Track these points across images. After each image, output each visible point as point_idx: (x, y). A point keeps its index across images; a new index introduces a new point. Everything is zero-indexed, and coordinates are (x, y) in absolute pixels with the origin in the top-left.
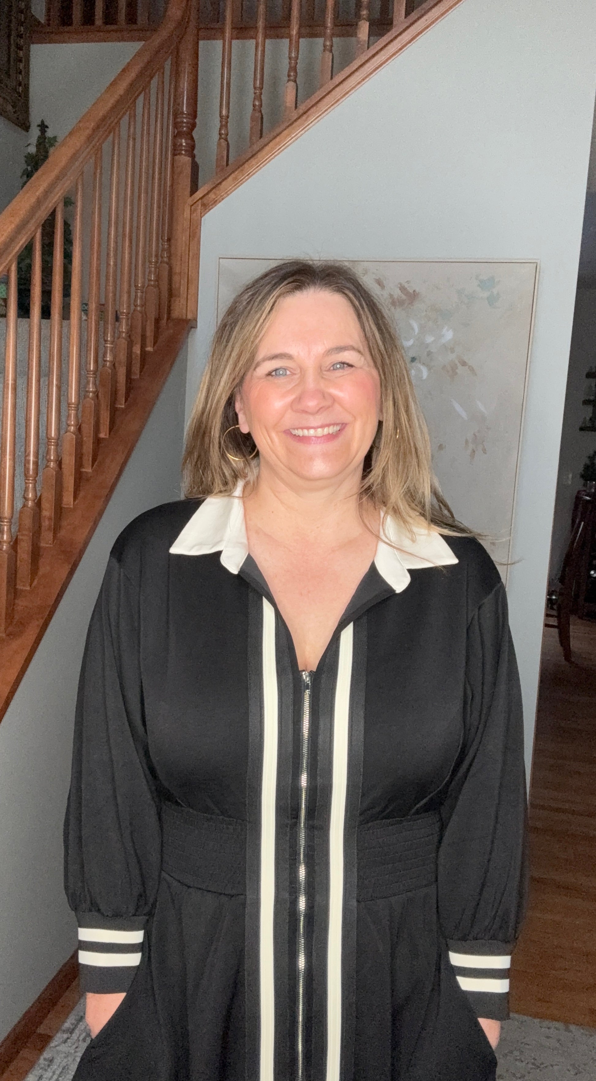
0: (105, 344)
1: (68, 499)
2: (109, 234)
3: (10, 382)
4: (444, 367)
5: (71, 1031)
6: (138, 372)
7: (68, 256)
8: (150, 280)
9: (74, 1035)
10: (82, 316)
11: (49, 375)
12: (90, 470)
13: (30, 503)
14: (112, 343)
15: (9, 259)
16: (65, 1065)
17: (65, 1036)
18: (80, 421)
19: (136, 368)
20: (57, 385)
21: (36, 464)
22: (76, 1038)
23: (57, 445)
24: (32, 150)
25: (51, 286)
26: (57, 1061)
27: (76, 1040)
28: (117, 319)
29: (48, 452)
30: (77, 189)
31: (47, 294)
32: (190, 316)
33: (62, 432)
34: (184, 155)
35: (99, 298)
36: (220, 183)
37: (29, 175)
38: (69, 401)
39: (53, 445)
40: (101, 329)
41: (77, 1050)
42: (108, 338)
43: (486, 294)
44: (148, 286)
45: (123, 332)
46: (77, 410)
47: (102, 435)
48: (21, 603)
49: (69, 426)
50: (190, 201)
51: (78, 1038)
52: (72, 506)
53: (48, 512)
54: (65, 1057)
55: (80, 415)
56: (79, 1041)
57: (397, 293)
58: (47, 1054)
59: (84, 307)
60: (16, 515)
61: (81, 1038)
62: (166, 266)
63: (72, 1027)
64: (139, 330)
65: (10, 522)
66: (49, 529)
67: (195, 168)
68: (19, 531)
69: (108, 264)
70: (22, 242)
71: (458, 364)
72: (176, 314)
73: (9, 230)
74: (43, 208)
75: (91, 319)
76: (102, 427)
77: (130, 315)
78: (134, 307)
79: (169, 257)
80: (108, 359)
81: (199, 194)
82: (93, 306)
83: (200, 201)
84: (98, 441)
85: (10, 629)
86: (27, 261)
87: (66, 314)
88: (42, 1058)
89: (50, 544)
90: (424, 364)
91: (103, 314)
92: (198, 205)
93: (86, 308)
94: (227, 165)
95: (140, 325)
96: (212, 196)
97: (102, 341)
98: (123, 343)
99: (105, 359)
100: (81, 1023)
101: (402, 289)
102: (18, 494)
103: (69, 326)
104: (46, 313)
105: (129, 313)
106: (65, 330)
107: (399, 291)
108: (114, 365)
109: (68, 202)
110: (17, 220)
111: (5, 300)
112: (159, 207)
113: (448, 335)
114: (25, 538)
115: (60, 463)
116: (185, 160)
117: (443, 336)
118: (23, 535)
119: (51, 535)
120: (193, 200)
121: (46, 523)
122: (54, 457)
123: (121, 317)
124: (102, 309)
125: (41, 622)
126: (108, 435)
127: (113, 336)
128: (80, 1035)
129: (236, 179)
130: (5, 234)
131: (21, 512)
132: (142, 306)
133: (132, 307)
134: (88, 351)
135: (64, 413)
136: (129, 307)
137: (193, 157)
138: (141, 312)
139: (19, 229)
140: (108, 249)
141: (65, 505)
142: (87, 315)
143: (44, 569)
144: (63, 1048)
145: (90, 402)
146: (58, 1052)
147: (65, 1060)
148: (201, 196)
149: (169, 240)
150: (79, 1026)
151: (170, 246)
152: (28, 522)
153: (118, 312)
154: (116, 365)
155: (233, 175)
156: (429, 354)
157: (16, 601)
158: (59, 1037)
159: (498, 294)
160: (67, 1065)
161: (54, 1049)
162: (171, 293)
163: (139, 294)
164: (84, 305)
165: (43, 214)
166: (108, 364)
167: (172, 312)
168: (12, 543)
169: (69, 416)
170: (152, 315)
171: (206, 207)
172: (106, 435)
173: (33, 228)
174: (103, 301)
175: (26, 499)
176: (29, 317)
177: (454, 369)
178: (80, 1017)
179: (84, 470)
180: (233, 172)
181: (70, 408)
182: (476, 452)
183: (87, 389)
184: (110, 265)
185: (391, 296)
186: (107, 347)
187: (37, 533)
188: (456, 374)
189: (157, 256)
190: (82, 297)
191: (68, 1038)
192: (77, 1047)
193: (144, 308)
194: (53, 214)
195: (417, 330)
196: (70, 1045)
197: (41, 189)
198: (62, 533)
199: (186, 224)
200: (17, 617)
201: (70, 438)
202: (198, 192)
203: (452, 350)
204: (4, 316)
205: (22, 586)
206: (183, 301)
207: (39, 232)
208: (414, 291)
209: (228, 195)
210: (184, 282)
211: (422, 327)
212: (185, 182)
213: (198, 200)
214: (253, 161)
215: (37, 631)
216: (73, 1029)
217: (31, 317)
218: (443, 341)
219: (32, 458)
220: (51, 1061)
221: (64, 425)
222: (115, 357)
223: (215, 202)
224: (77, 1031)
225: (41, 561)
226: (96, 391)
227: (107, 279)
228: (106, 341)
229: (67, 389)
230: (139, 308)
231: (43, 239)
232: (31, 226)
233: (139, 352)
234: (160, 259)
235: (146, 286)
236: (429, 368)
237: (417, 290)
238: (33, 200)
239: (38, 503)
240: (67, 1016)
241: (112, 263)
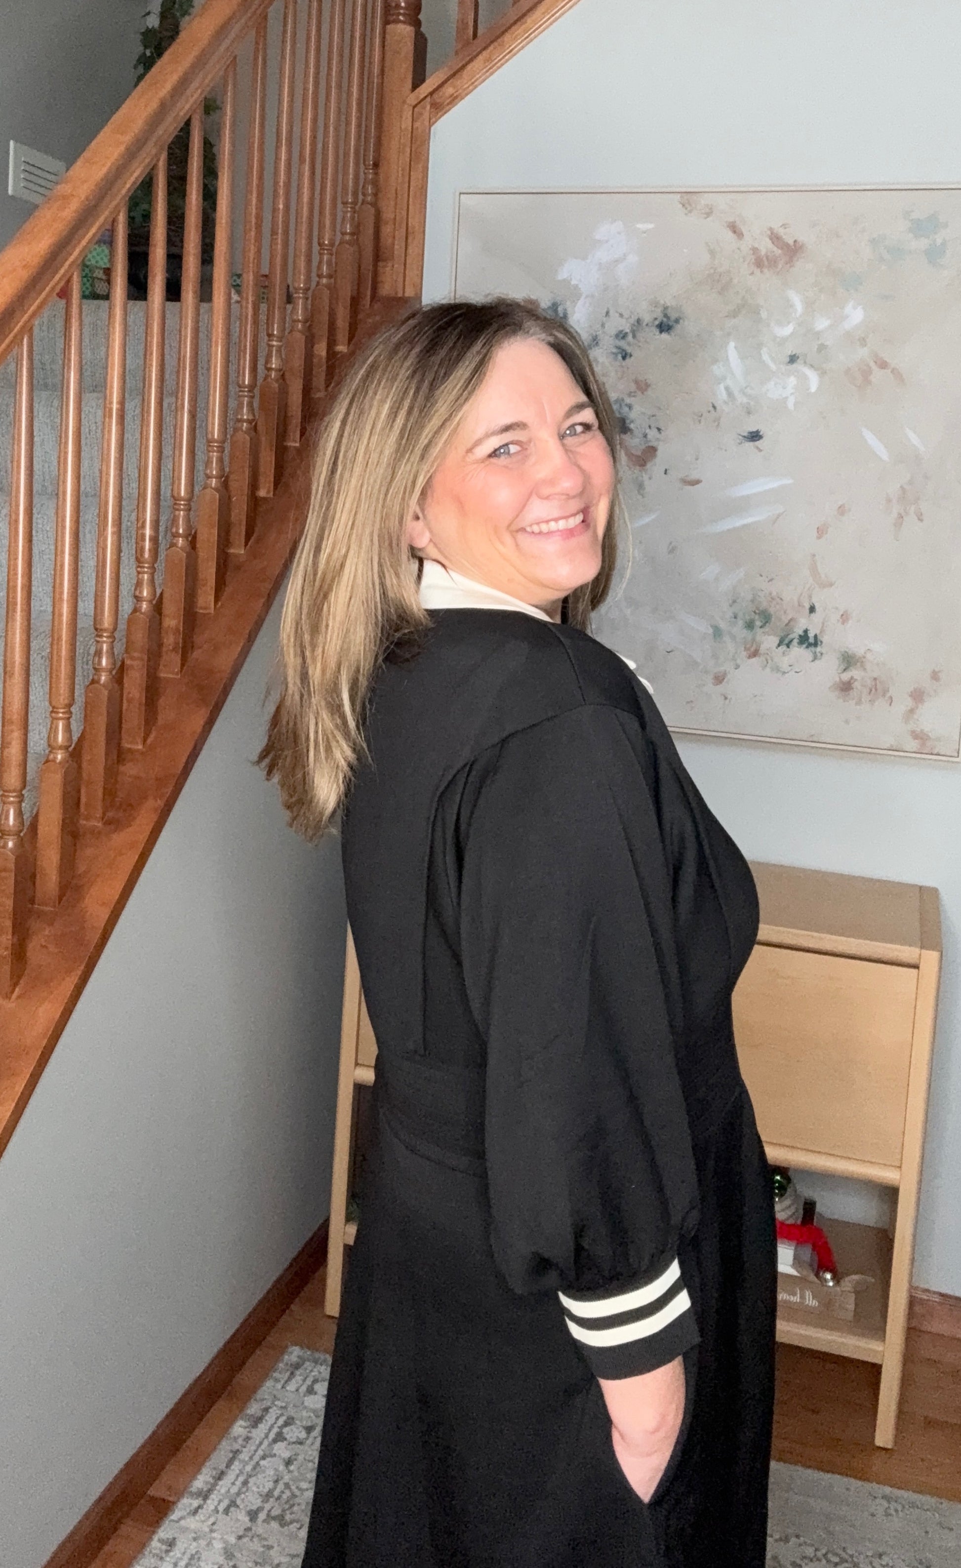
0: (269, 340)
1: (206, 599)
2: (277, 158)
3: (115, 406)
4: (848, 371)
5: (205, 1495)
6: (322, 385)
7: (209, 196)
8: (344, 234)
9: (209, 1502)
10: (233, 295)
11: (177, 393)
12: (242, 552)
13: (144, 606)
14: (280, 339)
15: (114, 203)
16: (194, 1552)
17: (195, 1503)
18: (227, 470)
19: (319, 379)
20: (190, 412)
21: (155, 540)
22: (212, 1507)
23: (189, 510)
24: (153, 21)
25: (182, 247)
26: (180, 1546)
27: (212, 1511)
28: (289, 299)
29: (174, 521)
30: (225, 85)
31: (175, 260)
32: (409, 292)
33: (197, 489)
34: (404, 22)
35: (259, 265)
36: (463, 67)
37: (147, 63)
38: (210, 436)
39: (182, 510)
40: (263, 317)
41: (215, 1527)
42: (273, 330)
43: (923, 243)
44: (340, 243)
45: (299, 321)
46: (221, 450)
47: (262, 493)
48: (130, 770)
49: (209, 477)
50: (412, 99)
51: (216, 1507)
52: (212, 611)
53: (172, 621)
54: (195, 1539)
55: (226, 460)
56: (218, 1512)
57: (766, 246)
58: (164, 1532)
59: (235, 281)
60: (122, 625)
61: (221, 1508)
62: (372, 210)
63: (205, 1489)
64: (325, 318)
65: (112, 637)
66: (174, 649)
67: (420, 44)
68: (127, 651)
69: (275, 210)
70: (135, 174)
71: (872, 364)
72: (386, 290)
73: (116, 155)
74: (169, 119)
75: (247, 299)
76: (262, 479)
77: (310, 293)
78: (317, 279)
79: (375, 195)
80: (274, 366)
81: (425, 89)
82: (249, 279)
83: (428, 99)
84: (255, 502)
85: (110, 814)
86: (145, 206)
87: (205, 293)
88: (156, 1538)
89: (177, 674)
90: (812, 366)
91: (265, 291)
92: (424, 108)
93: (238, 281)
94: (475, 35)
95: (327, 308)
96: (449, 90)
97: (263, 335)
98: (299, 339)
99: (269, 366)
100: (221, 1483)
101: (775, 238)
102: (126, 588)
103: (211, 310)
104: (173, 292)
105: (307, 289)
106: (204, 317)
107: (770, 245)
108: (283, 375)
109: (210, 107)
110: (127, 139)
111: (108, 272)
112: (360, 110)
113: (855, 315)
114: (135, 663)
115: (193, 540)
116: (403, 31)
117: (847, 317)
118: (132, 658)
119: (177, 659)
120: (418, 97)
121: (169, 640)
122: (184, 530)
123: (295, 295)
124: (264, 284)
125: (160, 803)
126: (272, 493)
127: (282, 329)
128: (220, 1501)
129: (489, 60)
130: (109, 164)
131: (130, 621)
132: (330, 276)
133: (315, 279)
134: (241, 351)
135: (200, 456)
136: (308, 279)
137: (417, 24)
138: (328, 286)
139: (131, 154)
140: (276, 183)
141: (201, 608)
142: (239, 292)
143: (166, 713)
144: (192, 1523)
145: (244, 438)
146: (185, 1530)
147: (195, 1544)
148: (431, 90)
149: (376, 165)
150: (218, 1488)
151: (376, 174)
152: (140, 637)
153: (291, 289)
154: (287, 376)
155: (485, 54)
156: (822, 348)
157: (122, 768)
158: (187, 1503)
159: (944, 244)
160: (197, 1552)
161: (177, 1525)
162: (378, 256)
163: (325, 258)
164: (235, 278)
165: (169, 129)
166: (273, 374)
167: (380, 285)
168: (114, 672)
169: (208, 463)
170: (346, 291)
171: (439, 108)
172: (268, 492)
173: (154, 151)
174: (265, 271)
175: (138, 599)
176: (145, 299)
177: (866, 373)
178: (219, 1472)
179: (232, 551)
180: (485, 49)
181: (210, 449)
182: (905, 518)
183: (239, 417)
184: (279, 209)
185: (755, 250)
186: (273, 346)
187: (154, 655)
188: (869, 382)
189: (355, 194)
190: (231, 264)
191: (200, 1507)
192: (213, 1524)
193: (332, 280)
194: (186, 128)
195: (799, 307)
196: (203, 1519)
197: (168, 87)
198: (196, 654)
199: (406, 140)
200: (121, 794)
201: (210, 497)
202: (424, 86)
203: (863, 342)
204: (107, 297)
205: (133, 743)
206: (399, 267)
207: (164, 156)
208: (795, 241)
209: (476, 87)
210: (401, 233)
211: (809, 305)
212: (403, 67)
213: (426, 97)
214: (518, 30)
215: (155, 817)
216: (210, 1491)
217: (149, 298)
218: (848, 325)
219: (148, 532)
220: (171, 1544)
221: (200, 477)
222: (285, 361)
223: (454, 99)
224: (214, 1496)
225: (162, 702)
226: (253, 420)
227: (274, 232)
228: (270, 335)
229: (207, 416)
230: (324, 281)
231: (169, 170)
232: (150, 149)
233: (324, 353)
234: (361, 197)
235: (337, 243)
236: (822, 373)
237: (801, 238)
238: (154, 105)
239: (158, 607)
240: (198, 1471)
241: (281, 206)
